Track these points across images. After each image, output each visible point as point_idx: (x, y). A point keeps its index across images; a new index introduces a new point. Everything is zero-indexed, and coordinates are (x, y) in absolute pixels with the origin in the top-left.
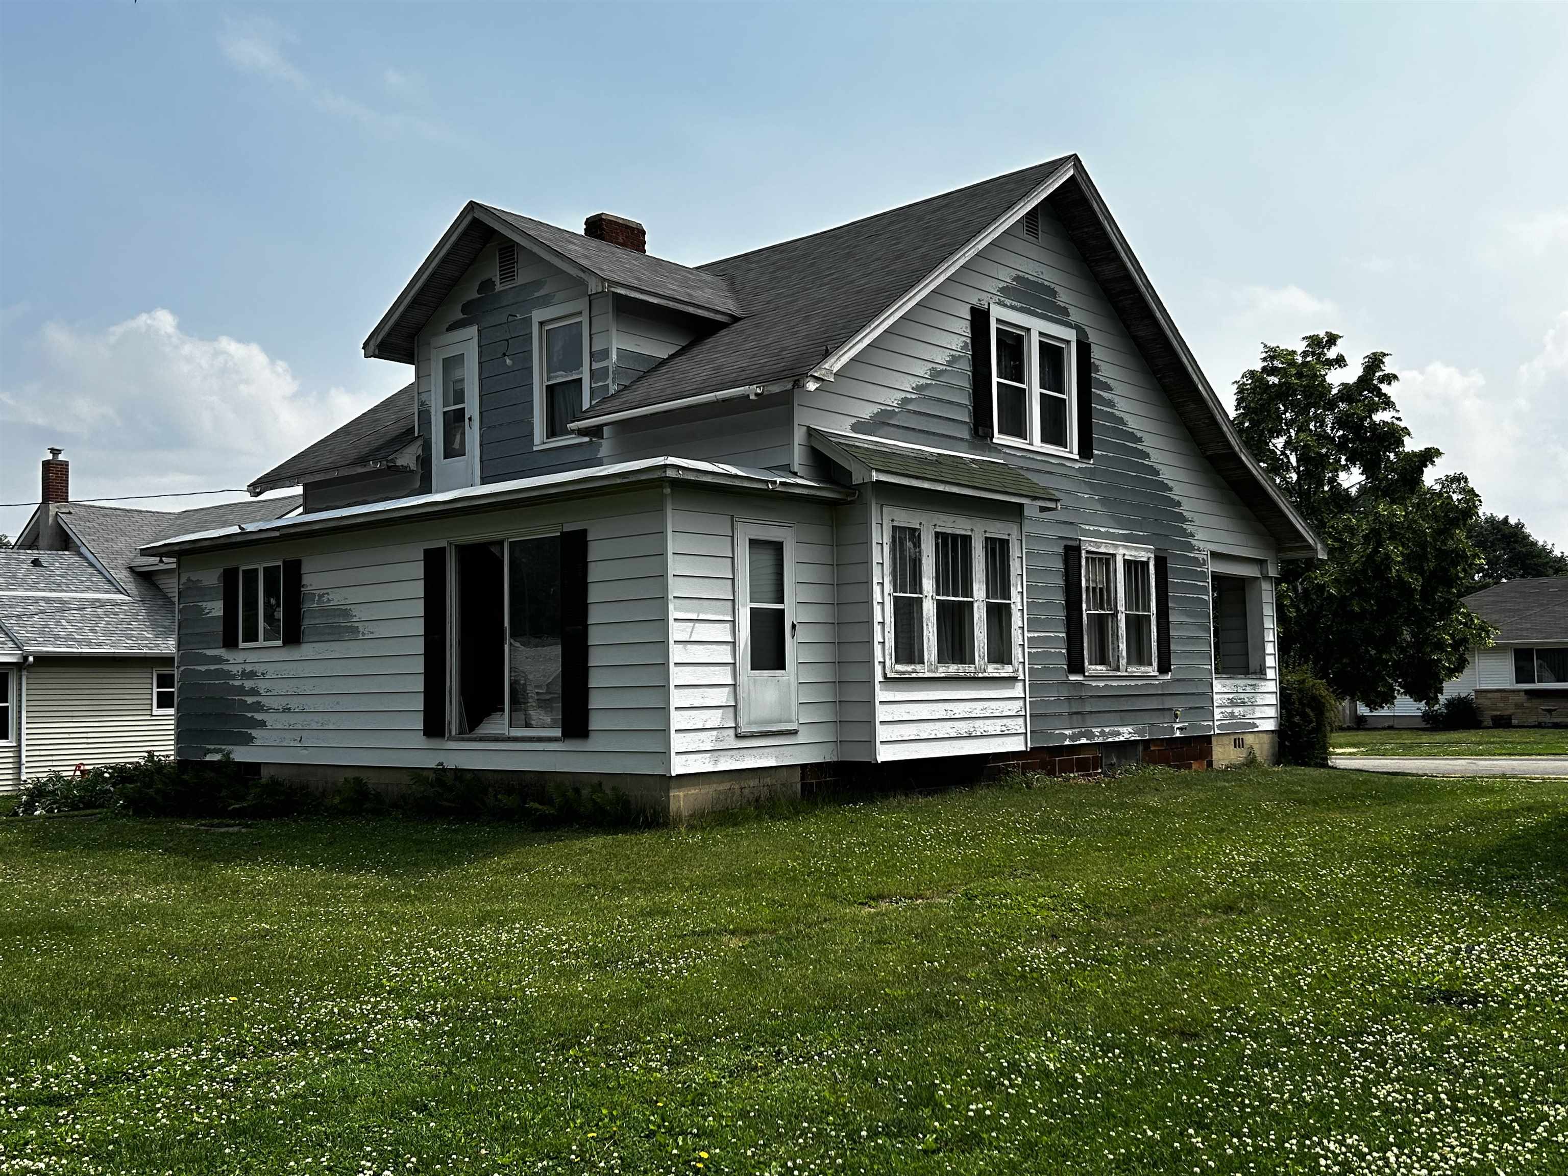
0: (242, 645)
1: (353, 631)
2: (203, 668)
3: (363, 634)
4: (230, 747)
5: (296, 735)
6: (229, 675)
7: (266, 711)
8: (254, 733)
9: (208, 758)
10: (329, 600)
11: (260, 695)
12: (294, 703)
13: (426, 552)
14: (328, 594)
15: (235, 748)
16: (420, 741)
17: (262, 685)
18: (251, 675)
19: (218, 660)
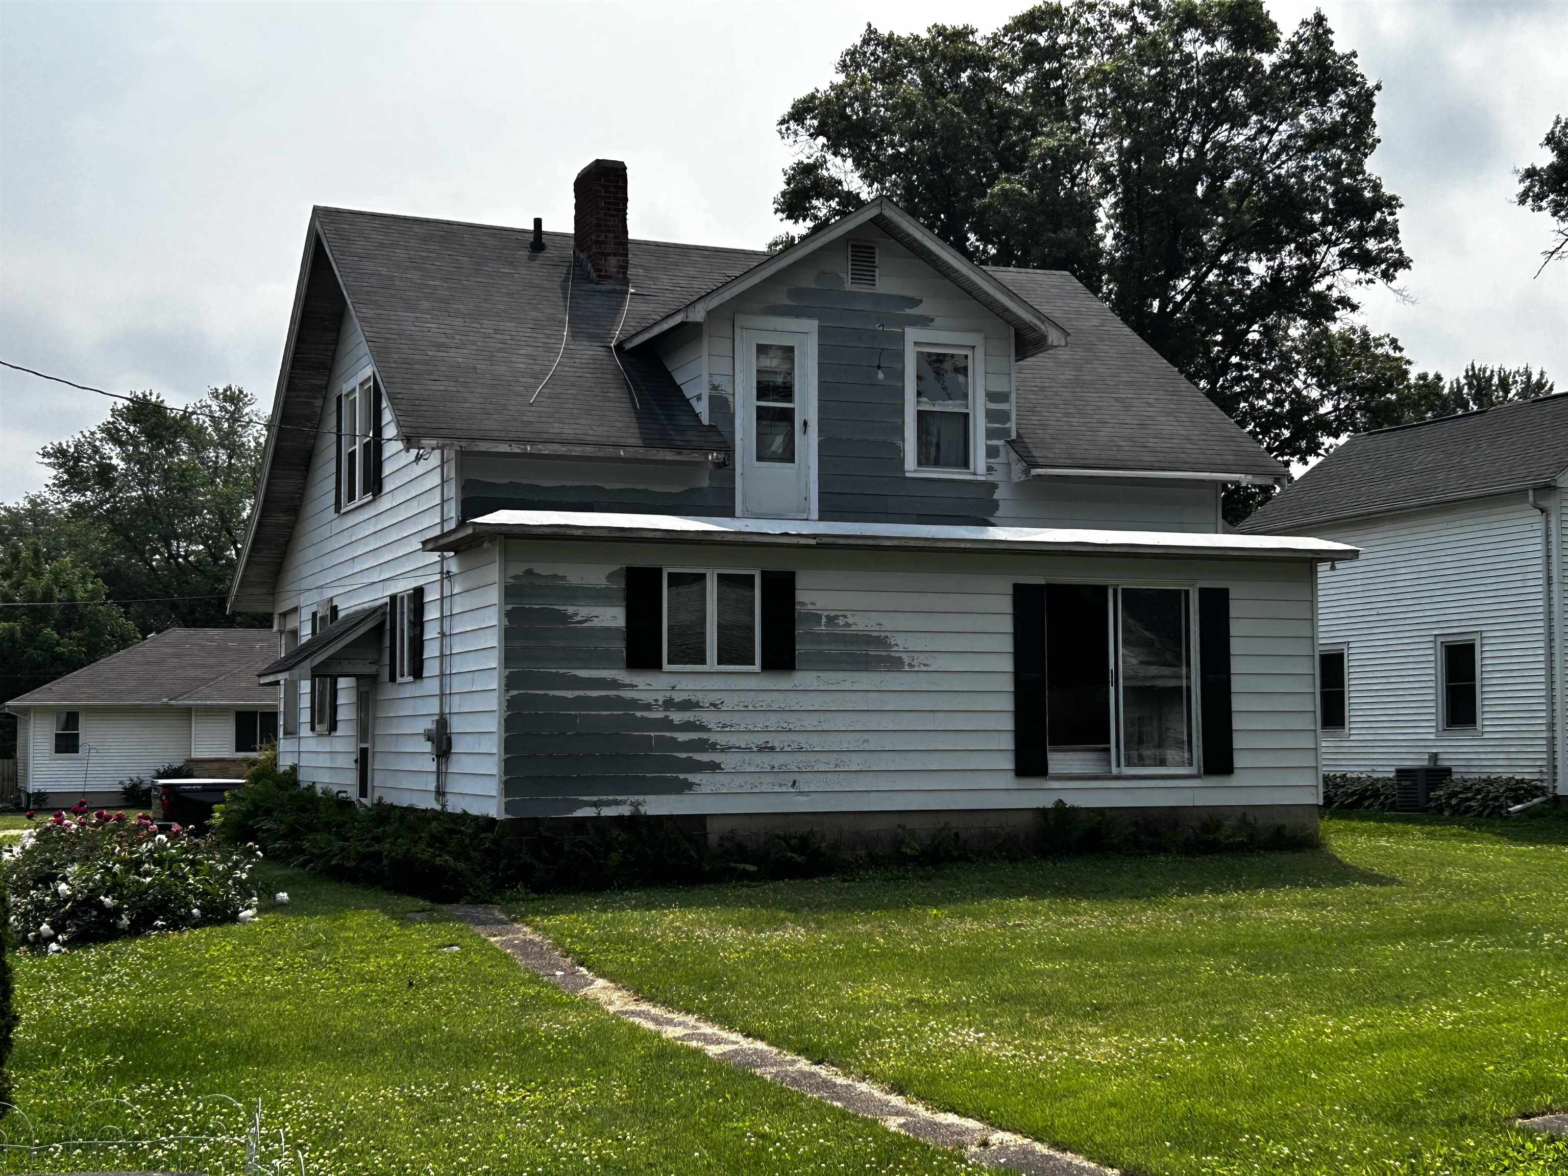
0: (666, 667)
1: (894, 664)
2: (570, 694)
3: (910, 665)
4: (640, 798)
5: (790, 778)
6: (635, 704)
7: (722, 751)
8: (692, 778)
9: (580, 813)
10: (848, 625)
11: (709, 730)
12: (776, 741)
13: (1016, 587)
14: (845, 617)
15: (648, 798)
16: (1009, 781)
17: (708, 718)
18: (688, 705)
19: (614, 684)
